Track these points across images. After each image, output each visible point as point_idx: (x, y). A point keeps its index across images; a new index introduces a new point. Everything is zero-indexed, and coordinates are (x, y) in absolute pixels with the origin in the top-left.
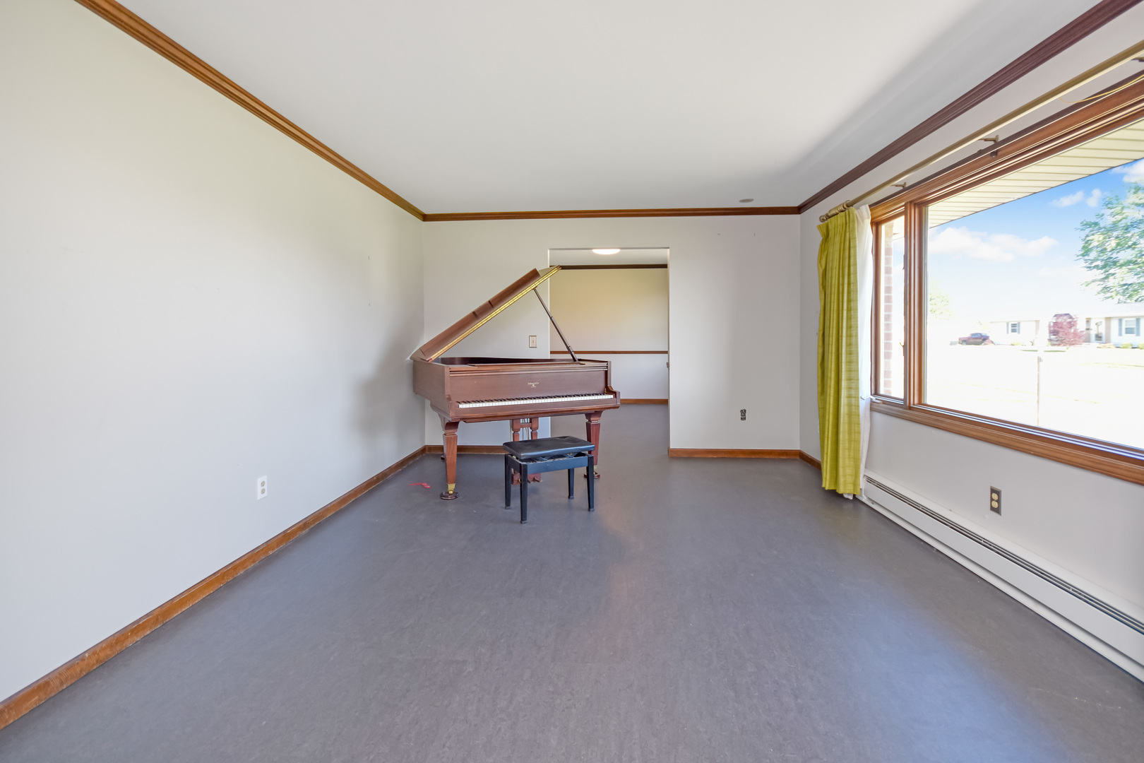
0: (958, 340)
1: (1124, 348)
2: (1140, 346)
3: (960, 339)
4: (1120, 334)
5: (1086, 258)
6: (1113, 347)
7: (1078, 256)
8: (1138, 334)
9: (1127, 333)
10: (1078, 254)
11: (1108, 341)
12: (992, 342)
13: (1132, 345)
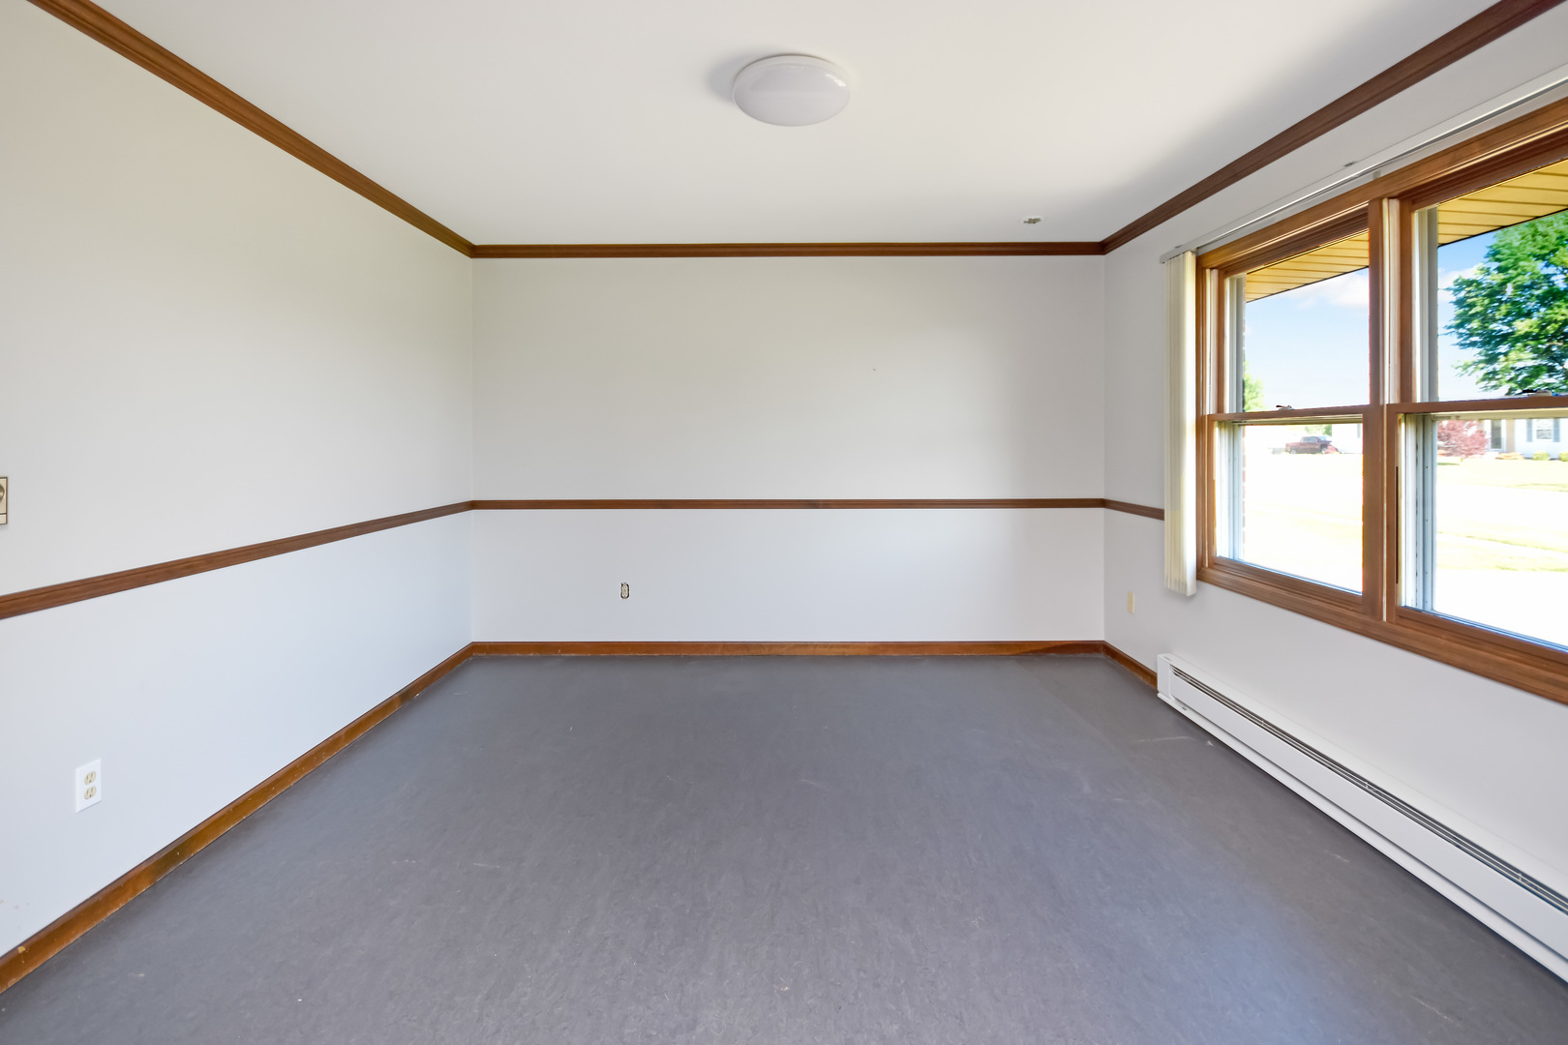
0: (1284, 447)
1: (1537, 459)
2: (1563, 457)
3: (1287, 445)
4: (1530, 439)
5: (1461, 330)
6: (1520, 458)
7: (1450, 327)
8: (1557, 439)
9: (1538, 437)
10: (1449, 325)
11: (1511, 449)
12: (1337, 450)
13: (1549, 455)
